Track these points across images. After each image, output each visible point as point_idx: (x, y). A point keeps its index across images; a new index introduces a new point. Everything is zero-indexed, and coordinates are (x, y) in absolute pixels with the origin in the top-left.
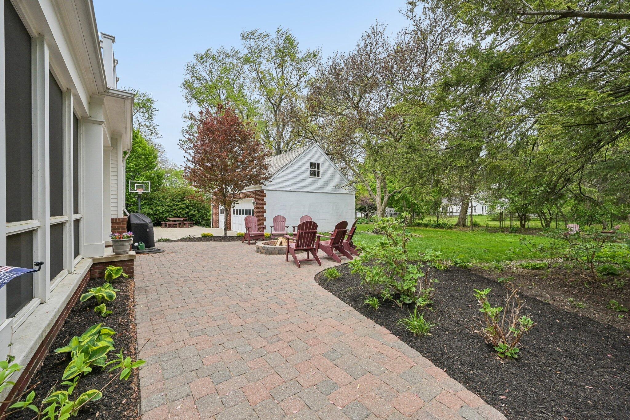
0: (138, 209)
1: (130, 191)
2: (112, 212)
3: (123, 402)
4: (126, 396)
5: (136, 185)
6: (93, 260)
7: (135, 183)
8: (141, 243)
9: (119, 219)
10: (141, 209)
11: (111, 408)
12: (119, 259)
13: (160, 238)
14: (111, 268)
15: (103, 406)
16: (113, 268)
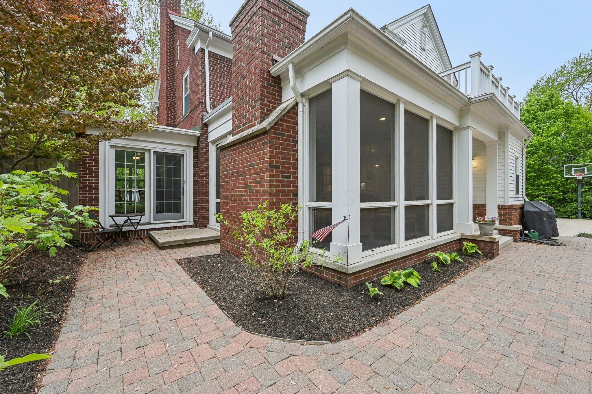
0: (577, 197)
1: (565, 177)
2: (500, 199)
3: (395, 309)
4: (398, 307)
5: (573, 169)
6: (462, 235)
7: (573, 167)
8: (534, 232)
9: (505, 206)
10: (582, 197)
11: (387, 306)
12: (481, 239)
13: (583, 232)
14: (468, 244)
15: (384, 303)
16: (471, 244)
